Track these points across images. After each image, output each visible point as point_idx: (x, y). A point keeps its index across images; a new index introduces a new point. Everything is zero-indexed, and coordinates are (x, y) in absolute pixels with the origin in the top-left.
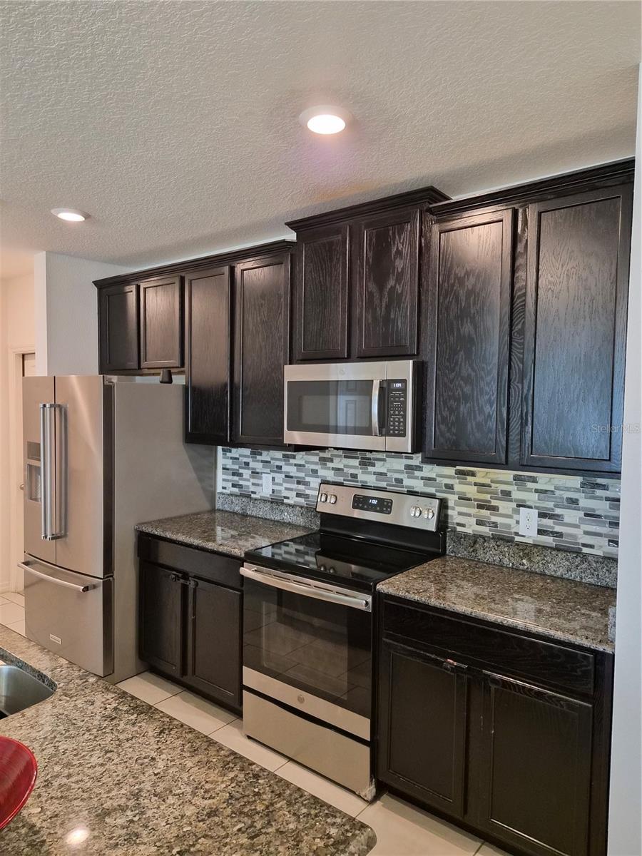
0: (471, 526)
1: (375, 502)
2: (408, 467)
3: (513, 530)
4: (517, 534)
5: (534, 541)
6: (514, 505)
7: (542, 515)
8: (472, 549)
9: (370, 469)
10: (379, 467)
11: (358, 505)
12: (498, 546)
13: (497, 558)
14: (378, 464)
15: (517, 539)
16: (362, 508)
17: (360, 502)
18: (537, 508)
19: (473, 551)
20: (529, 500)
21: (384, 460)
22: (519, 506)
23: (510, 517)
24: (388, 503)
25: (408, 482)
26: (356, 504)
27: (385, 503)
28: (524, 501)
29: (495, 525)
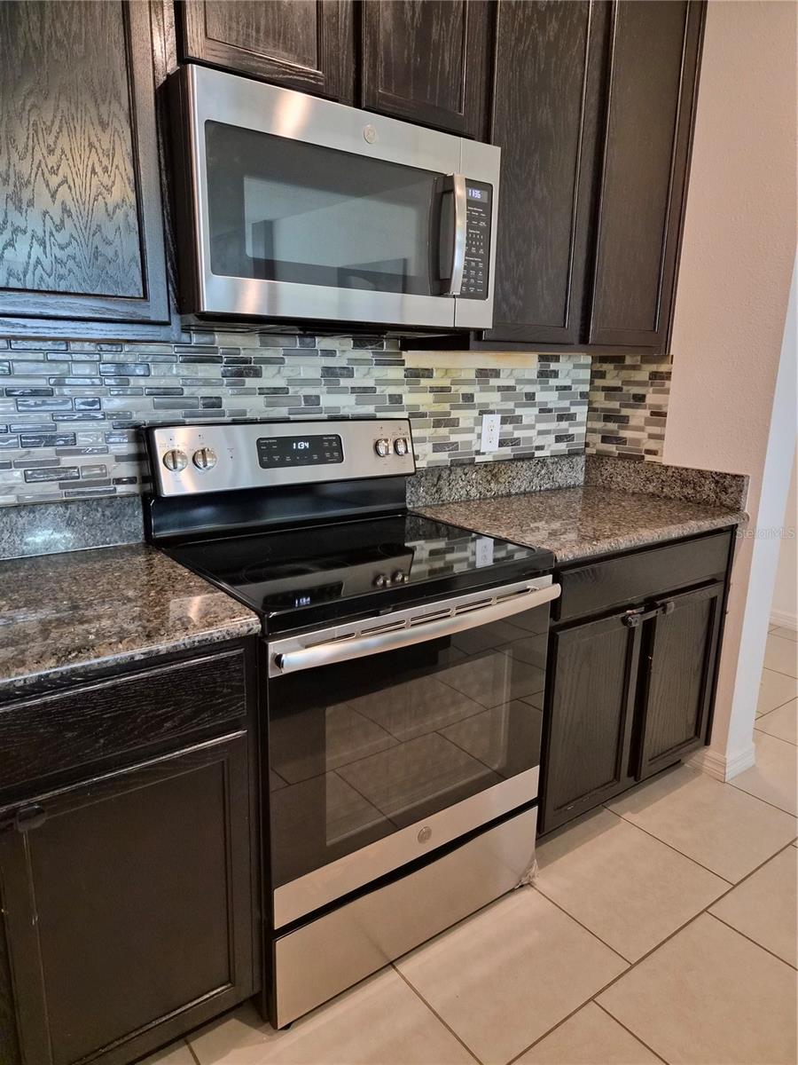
0: (425, 455)
1: (303, 445)
2: (328, 372)
3: (474, 449)
4: (478, 453)
5: (494, 456)
6: (475, 413)
7: (504, 421)
8: (435, 490)
9: (250, 382)
10: (271, 377)
11: (270, 458)
12: (466, 474)
13: (463, 492)
14: (267, 370)
15: (478, 459)
16: (282, 464)
17: (272, 452)
18: (499, 411)
19: (437, 492)
20: (492, 403)
21: (280, 361)
22: (481, 413)
23: (471, 430)
24: (330, 442)
25: (329, 401)
26: (265, 459)
27: (326, 444)
28: (487, 405)
29: (455, 446)
